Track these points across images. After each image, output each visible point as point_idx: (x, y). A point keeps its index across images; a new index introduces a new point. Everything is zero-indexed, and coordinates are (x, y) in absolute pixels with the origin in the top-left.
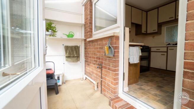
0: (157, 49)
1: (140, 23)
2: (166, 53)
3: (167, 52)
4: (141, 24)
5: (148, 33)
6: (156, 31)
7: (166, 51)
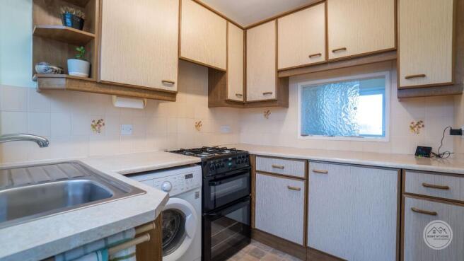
0: (274, 167)
1: (220, 65)
2: (301, 184)
3: (306, 179)
4: (224, 68)
5: (248, 100)
6: (273, 96)
7: (302, 175)
